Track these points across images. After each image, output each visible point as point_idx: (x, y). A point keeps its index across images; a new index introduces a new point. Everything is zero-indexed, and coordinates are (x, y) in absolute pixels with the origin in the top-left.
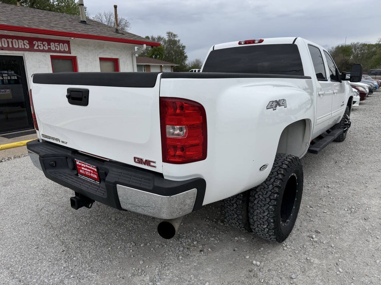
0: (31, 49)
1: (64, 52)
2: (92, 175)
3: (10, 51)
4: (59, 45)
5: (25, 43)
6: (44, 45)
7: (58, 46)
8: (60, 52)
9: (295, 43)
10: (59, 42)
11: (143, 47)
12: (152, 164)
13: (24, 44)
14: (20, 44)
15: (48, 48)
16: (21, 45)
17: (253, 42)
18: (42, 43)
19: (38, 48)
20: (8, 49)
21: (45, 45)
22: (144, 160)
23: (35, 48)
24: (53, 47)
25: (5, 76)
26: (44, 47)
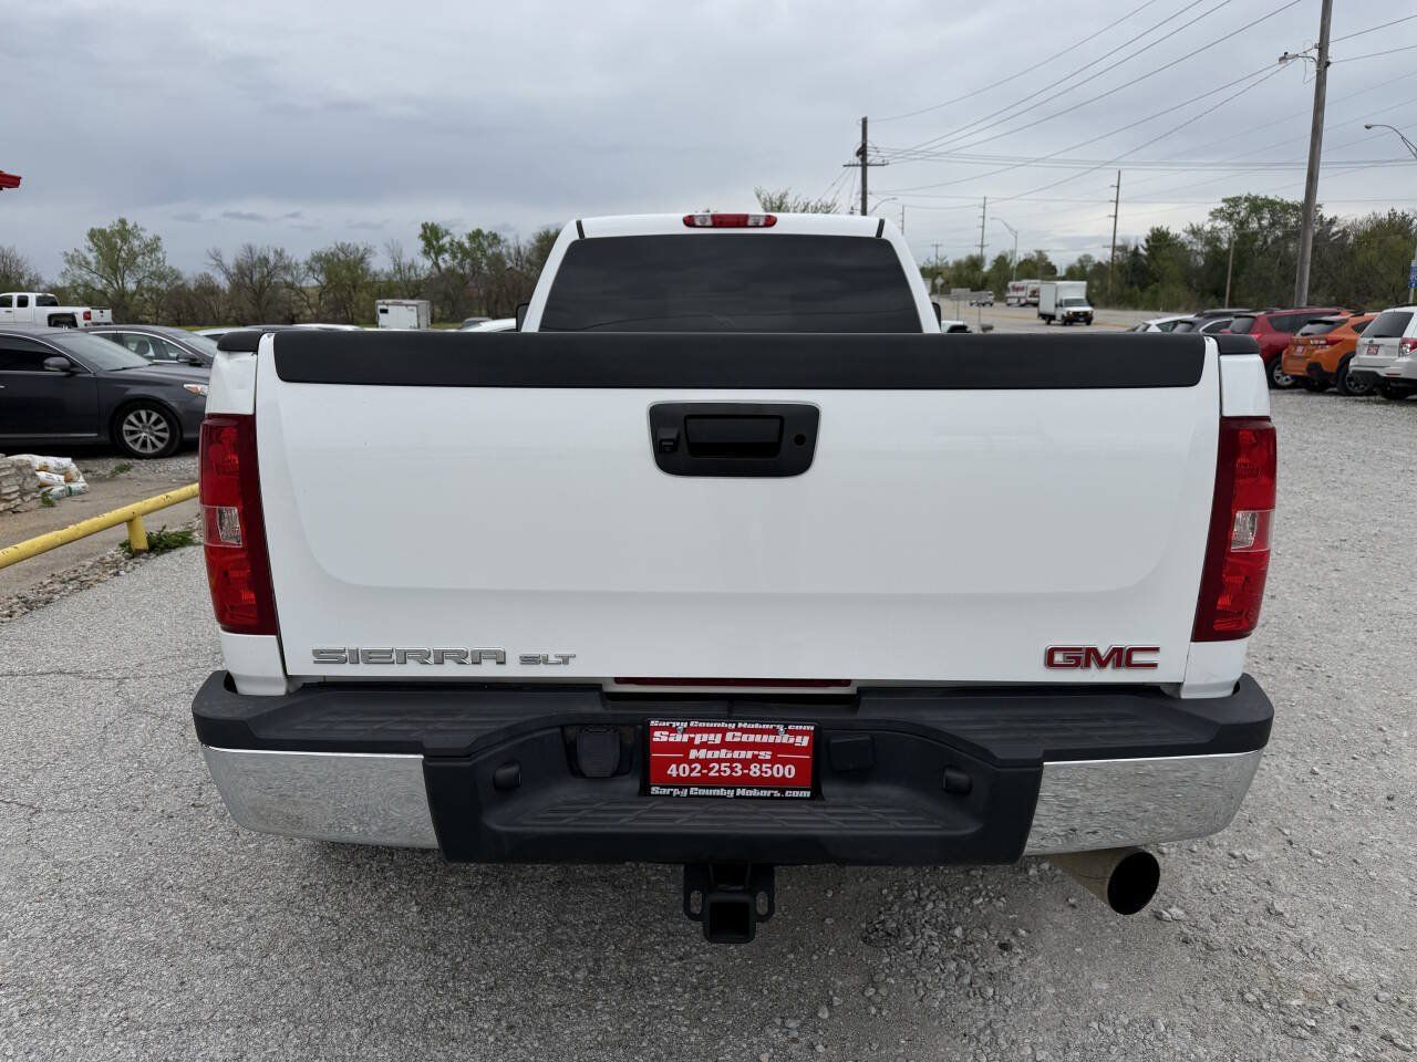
2: (755, 771)
9: (883, 236)
12: (1137, 658)
17: (741, 221)
22: (1103, 651)
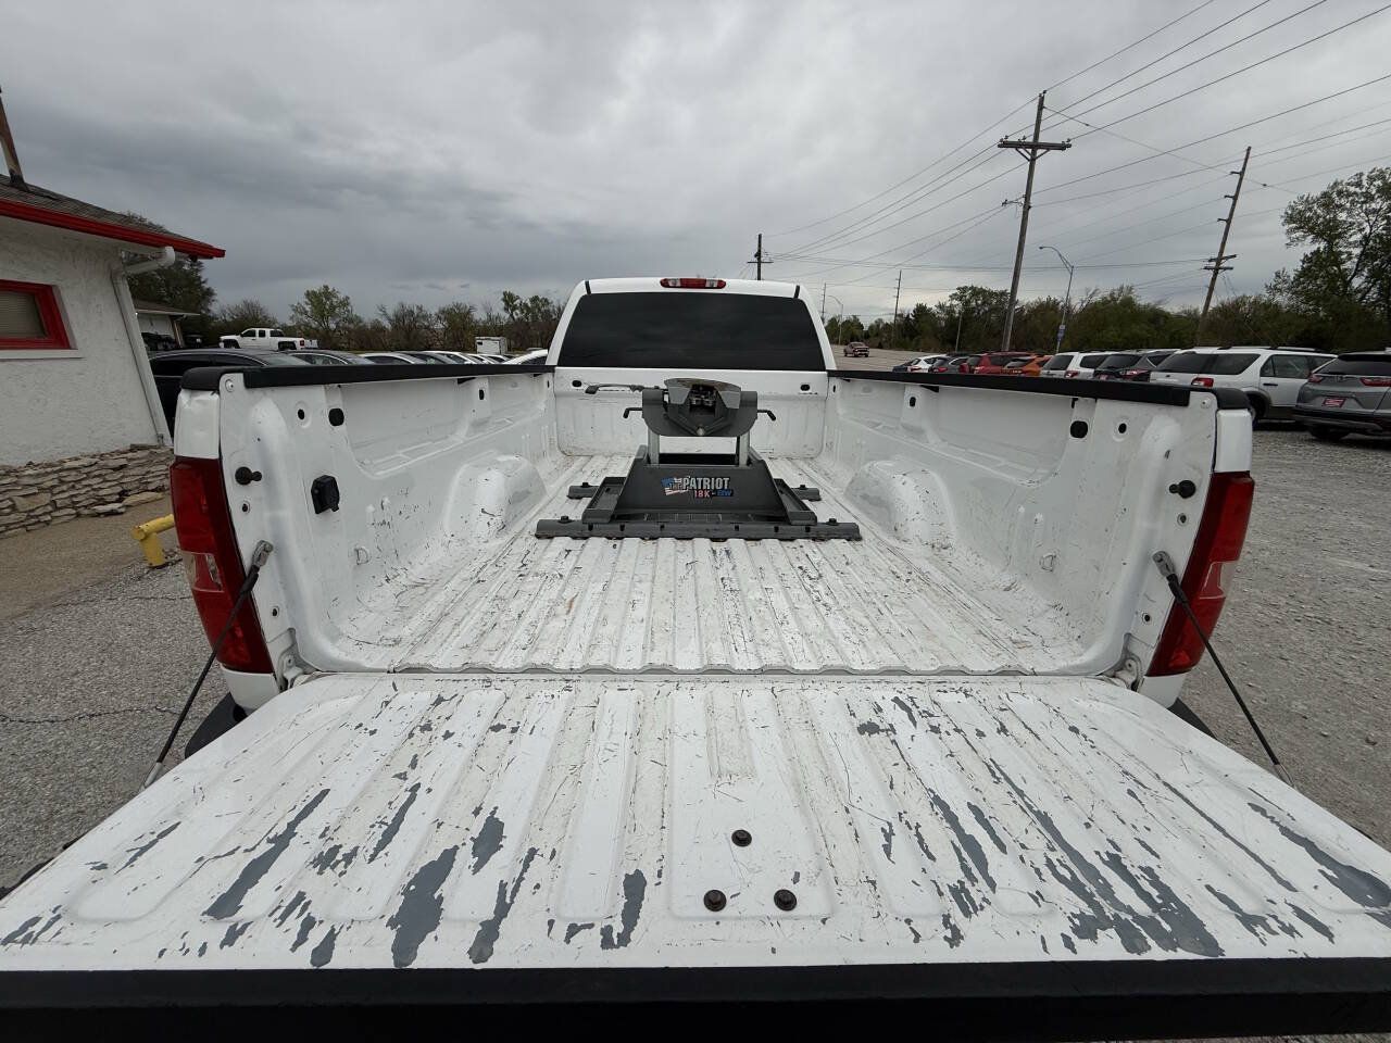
9: (799, 298)
11: (161, 255)
17: (701, 284)
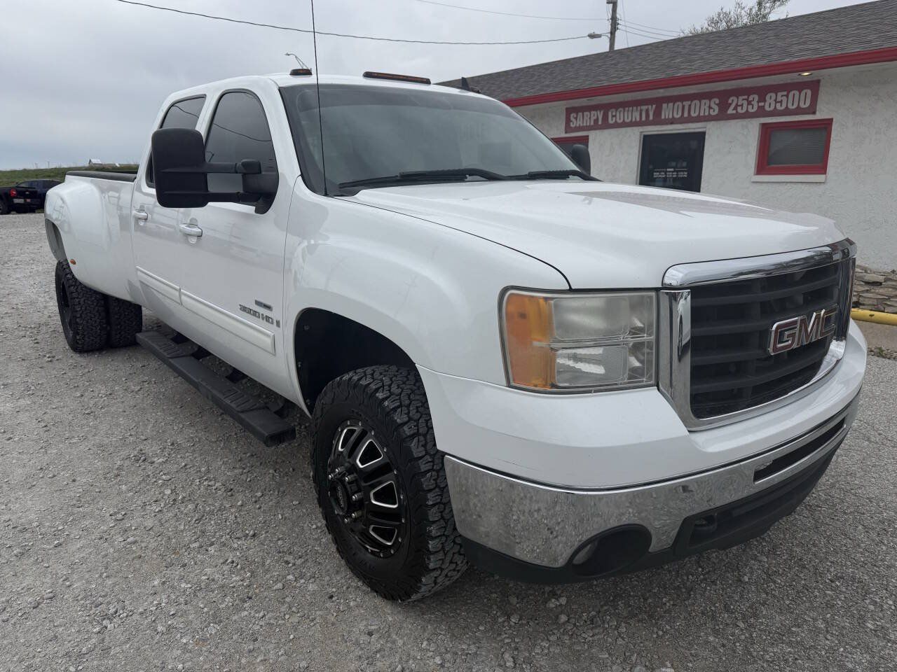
0: (723, 116)
1: (799, 111)
3: (683, 125)
4: (787, 96)
5: (713, 105)
6: (749, 103)
7: (784, 99)
8: (787, 112)
10: (787, 88)
13: (710, 108)
14: (702, 108)
15: (759, 107)
16: (704, 111)
18: (747, 100)
19: (734, 112)
20: (682, 120)
21: (752, 103)
23: (730, 111)
24: (770, 104)
25: (670, 172)
26: (750, 107)
